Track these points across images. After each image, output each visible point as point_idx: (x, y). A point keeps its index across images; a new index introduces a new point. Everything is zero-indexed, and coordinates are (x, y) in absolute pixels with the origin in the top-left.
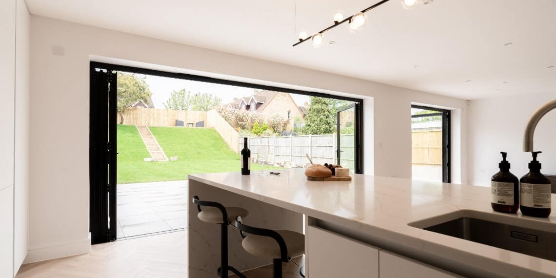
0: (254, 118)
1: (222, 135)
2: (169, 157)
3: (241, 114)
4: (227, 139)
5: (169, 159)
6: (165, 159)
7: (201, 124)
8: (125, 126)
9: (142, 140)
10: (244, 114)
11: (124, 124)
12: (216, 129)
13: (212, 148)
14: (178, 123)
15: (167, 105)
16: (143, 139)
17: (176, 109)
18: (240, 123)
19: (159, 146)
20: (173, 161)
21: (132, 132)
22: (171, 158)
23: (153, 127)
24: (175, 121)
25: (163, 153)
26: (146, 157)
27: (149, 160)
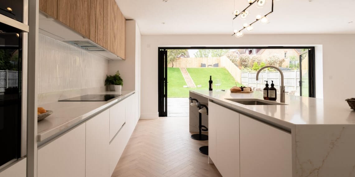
0: (254, 59)
1: (230, 72)
2: (196, 85)
3: (244, 57)
4: (233, 74)
5: (197, 86)
6: (194, 86)
7: (217, 65)
8: (174, 68)
9: (182, 76)
10: (247, 57)
11: (174, 67)
12: (226, 68)
13: (223, 80)
14: (203, 65)
15: (196, 54)
17: (201, 57)
18: (243, 63)
19: (191, 79)
20: (199, 88)
21: (178, 72)
22: (198, 86)
23: (189, 68)
24: (201, 64)
25: (194, 83)
26: (184, 85)
27: (186, 86)
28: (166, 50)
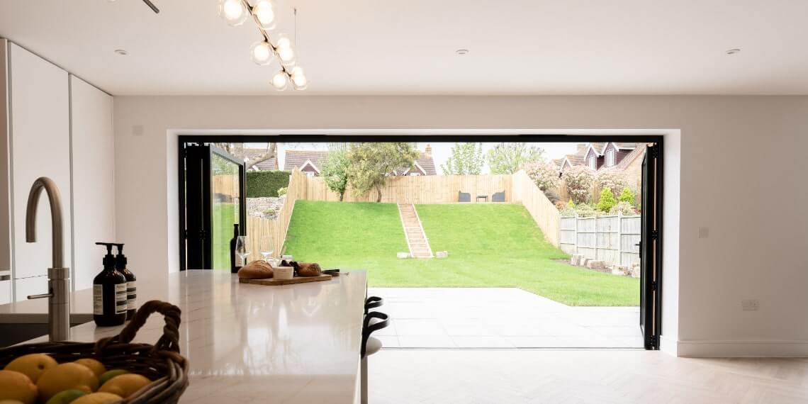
0: (604, 181)
1: (533, 215)
2: (434, 251)
3: (575, 175)
4: (541, 221)
5: (435, 255)
6: (429, 255)
7: (500, 197)
8: (385, 205)
9: (401, 226)
10: (583, 175)
11: (383, 201)
12: (524, 204)
13: (511, 239)
14: (464, 197)
15: (446, 167)
16: (403, 225)
17: (461, 173)
18: (574, 192)
19: (424, 234)
20: (441, 259)
21: (390, 214)
22: (438, 253)
23: (422, 206)
24: (457, 193)
25: (429, 247)
26: (402, 251)
27: (404, 255)
28: (206, 144)
